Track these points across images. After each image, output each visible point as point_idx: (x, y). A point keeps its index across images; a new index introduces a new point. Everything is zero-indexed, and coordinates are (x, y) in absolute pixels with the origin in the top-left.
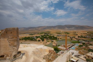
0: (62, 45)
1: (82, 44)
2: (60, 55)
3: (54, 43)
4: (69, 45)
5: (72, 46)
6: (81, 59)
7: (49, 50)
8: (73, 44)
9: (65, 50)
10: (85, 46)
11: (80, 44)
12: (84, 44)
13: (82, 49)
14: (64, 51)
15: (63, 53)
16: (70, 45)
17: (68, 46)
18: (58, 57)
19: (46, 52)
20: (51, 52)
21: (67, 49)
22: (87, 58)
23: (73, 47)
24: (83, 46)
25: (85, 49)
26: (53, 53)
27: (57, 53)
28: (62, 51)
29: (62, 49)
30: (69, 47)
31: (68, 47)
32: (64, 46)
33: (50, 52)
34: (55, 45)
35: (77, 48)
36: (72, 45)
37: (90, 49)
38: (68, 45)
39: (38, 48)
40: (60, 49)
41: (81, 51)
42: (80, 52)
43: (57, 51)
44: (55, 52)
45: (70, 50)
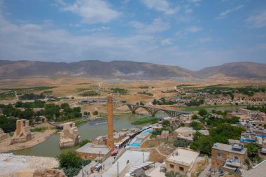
0: (98, 138)
1: (160, 127)
4: (122, 134)
5: (132, 137)
7: (36, 174)
8: (137, 130)
9: (107, 156)
10: (167, 132)
11: (156, 127)
12: (166, 123)
13: (159, 141)
14: (101, 161)
16: (125, 136)
17: (118, 140)
21: (115, 151)
22: (169, 170)
23: (134, 140)
24: (163, 132)
25: (166, 141)
28: (93, 164)
29: (95, 155)
30: (120, 143)
31: (117, 144)
32: (105, 141)
34: (70, 140)
35: (147, 142)
36: (132, 134)
37: (178, 139)
38: (116, 136)
40: (86, 155)
41: (156, 148)
42: (154, 152)
43: (70, 169)
44: (63, 174)
45: (123, 152)
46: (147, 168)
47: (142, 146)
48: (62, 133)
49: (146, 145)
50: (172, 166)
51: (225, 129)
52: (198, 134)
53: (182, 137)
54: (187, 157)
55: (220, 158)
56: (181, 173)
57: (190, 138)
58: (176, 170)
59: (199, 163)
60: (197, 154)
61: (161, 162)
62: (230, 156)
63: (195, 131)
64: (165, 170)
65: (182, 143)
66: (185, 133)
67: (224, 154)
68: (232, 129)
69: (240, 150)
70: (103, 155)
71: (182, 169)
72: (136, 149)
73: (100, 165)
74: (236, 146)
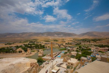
0: (49, 54)
1: (67, 51)
2: (44, 67)
3: (40, 52)
4: (56, 53)
5: (58, 54)
6: (63, 67)
7: (31, 64)
8: (60, 52)
9: (51, 60)
10: (69, 53)
11: (65, 51)
12: (69, 50)
13: (66, 56)
15: (48, 63)
16: (56, 54)
17: (54, 55)
18: (41, 70)
19: (26, 66)
20: (33, 66)
21: (53, 58)
22: (68, 65)
23: (59, 55)
24: (68, 53)
25: (68, 56)
26: (35, 66)
27: (40, 66)
28: (46, 62)
29: (47, 59)
30: (55, 56)
31: (54, 56)
32: (50, 55)
33: (31, 66)
34: (41, 55)
35: (63, 56)
36: (58, 53)
37: (72, 55)
38: (54, 54)
39: (14, 63)
40: (45, 59)
41: (65, 58)
42: (65, 59)
43: (40, 63)
44: (38, 64)
45: (56, 59)
46: (62, 64)
47: (61, 57)
48: (39, 52)
49: (62, 57)
50: (69, 64)
51: (86, 52)
52: (78, 54)
53: (73, 54)
54: (74, 61)
55: (83, 61)
56: (72, 66)
57: (75, 55)
58: (70, 65)
59: (77, 63)
60: (77, 60)
61: (66, 62)
62: (86, 61)
63: (77, 53)
64: (67, 65)
65: (73, 57)
66: (74, 53)
67: (84, 60)
68: (88, 52)
69: (89, 59)
70: (49, 59)
71: (72, 65)
72: (59, 58)
73: (48, 62)
74: (88, 58)
